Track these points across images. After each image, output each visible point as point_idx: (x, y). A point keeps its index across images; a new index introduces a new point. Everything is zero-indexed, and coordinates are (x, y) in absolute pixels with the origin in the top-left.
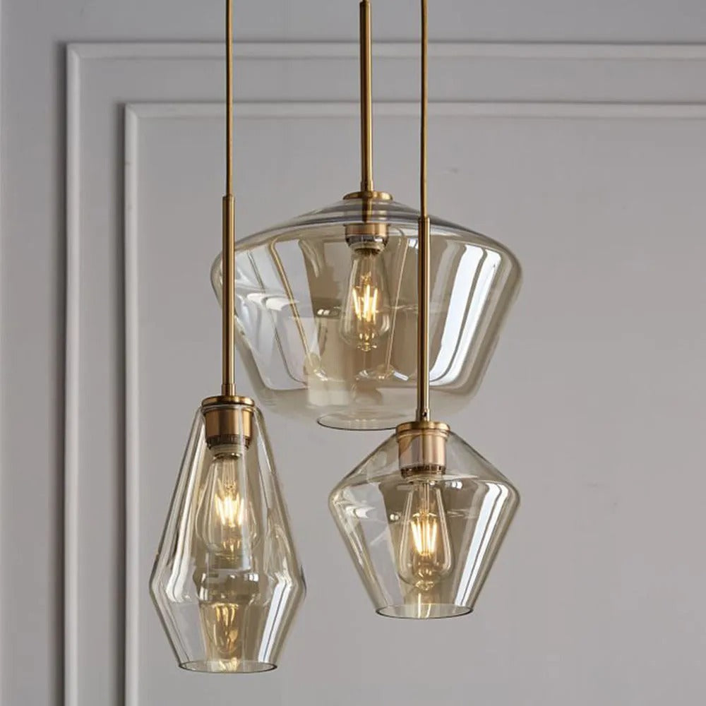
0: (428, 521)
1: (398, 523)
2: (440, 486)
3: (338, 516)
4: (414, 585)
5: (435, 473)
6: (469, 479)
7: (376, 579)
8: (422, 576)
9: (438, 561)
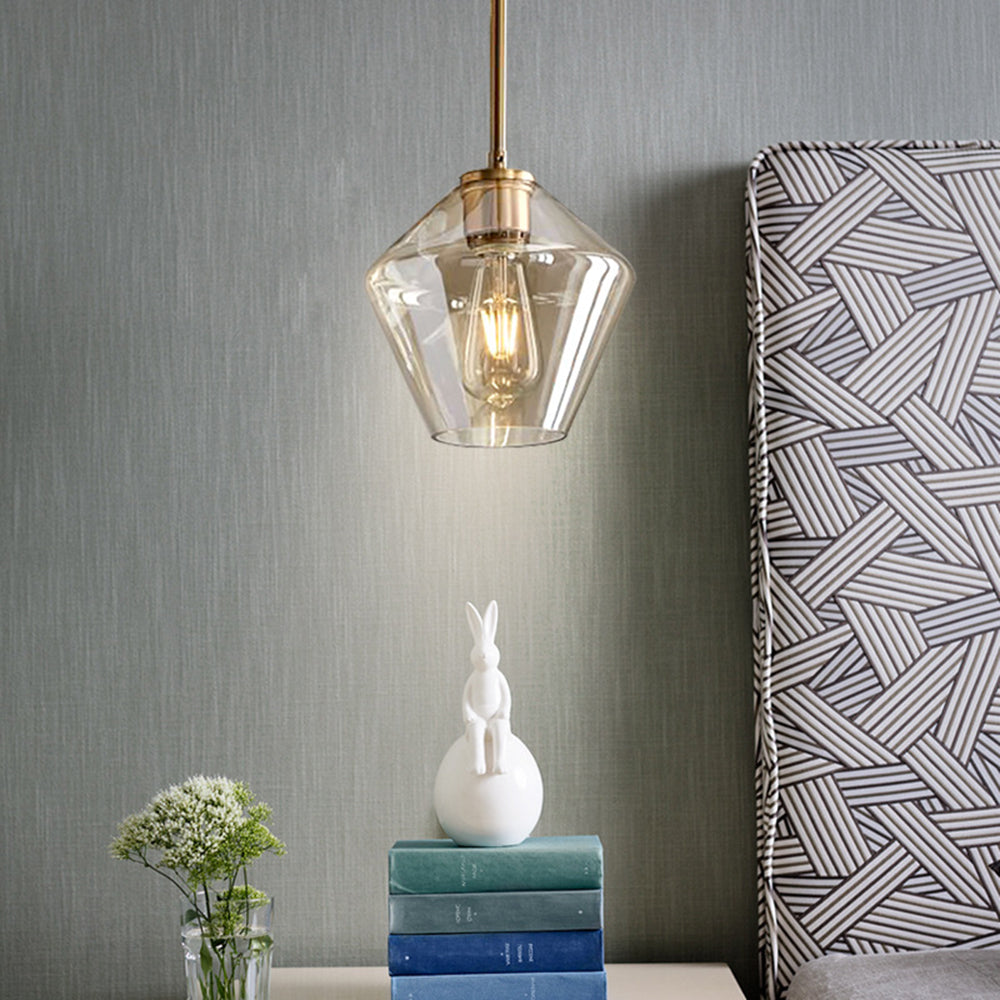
0: (504, 309)
1: (462, 312)
2: (522, 259)
3: (377, 302)
4: (486, 399)
5: (515, 242)
6: (563, 250)
7: (431, 391)
8: (496, 387)
9: (519, 366)
